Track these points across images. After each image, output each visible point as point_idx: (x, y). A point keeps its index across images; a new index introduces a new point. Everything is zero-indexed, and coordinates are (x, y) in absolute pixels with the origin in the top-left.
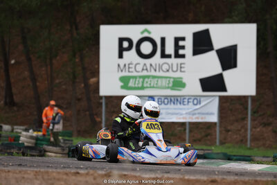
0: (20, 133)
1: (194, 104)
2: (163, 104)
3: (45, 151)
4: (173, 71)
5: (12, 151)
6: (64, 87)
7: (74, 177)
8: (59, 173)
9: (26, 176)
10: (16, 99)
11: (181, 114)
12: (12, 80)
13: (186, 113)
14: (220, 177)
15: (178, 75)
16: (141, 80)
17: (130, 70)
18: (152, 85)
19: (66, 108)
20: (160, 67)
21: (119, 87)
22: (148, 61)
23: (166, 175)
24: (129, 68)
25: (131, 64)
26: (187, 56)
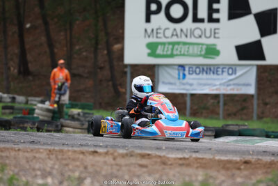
0: (35, 105)
1: (229, 74)
2: (194, 74)
3: (63, 126)
4: (206, 37)
5: (26, 125)
6: (84, 54)
7: (91, 157)
8: (75, 151)
9: (37, 155)
10: (32, 67)
11: (215, 85)
12: (27, 47)
13: (220, 84)
14: (255, 157)
15: (211, 41)
16: (170, 47)
17: (159, 35)
18: (182, 52)
19: (87, 78)
20: (192, 33)
21: (146, 54)
22: (178, 26)
23: (194, 155)
24: (157, 33)
25: (160, 29)
26: (221, 21)
